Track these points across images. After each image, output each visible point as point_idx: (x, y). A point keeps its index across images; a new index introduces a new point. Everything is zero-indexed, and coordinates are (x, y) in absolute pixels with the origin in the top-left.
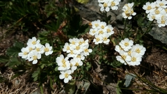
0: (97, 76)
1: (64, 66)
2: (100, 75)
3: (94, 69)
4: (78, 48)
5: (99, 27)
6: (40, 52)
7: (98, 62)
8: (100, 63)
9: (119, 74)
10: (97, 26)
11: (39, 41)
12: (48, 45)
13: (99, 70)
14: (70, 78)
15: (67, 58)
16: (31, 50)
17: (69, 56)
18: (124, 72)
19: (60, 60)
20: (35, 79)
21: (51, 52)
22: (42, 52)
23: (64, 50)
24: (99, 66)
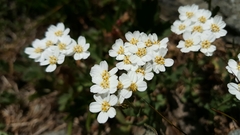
0: (175, 124)
1: (105, 85)
2: (182, 123)
3: (171, 110)
4: (141, 53)
5: (193, 19)
6: (64, 51)
7: (181, 98)
8: (184, 100)
9: (219, 127)
10: (190, 16)
11: (68, 30)
12: (82, 40)
13: (180, 113)
14: (112, 113)
15: (115, 70)
16: (50, 44)
17: (120, 66)
18: (227, 125)
19: (98, 71)
20: (62, 108)
21: (85, 55)
22: (69, 52)
23: (112, 54)
24: (181, 106)
